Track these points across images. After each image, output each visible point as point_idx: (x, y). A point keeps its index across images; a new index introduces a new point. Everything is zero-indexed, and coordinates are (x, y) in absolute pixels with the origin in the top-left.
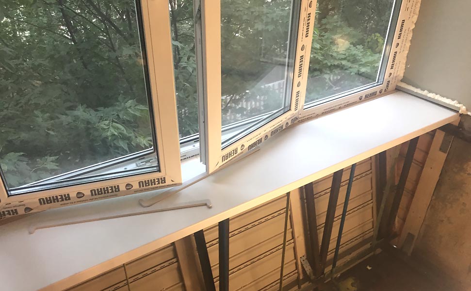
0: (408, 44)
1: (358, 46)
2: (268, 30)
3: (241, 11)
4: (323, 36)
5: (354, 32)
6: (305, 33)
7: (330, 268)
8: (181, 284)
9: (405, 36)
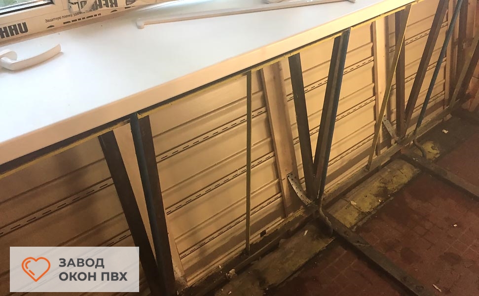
7: (413, 128)
8: (269, 139)
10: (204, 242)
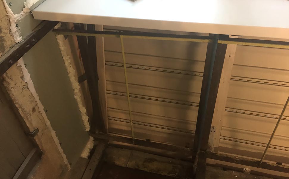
10: (239, 140)
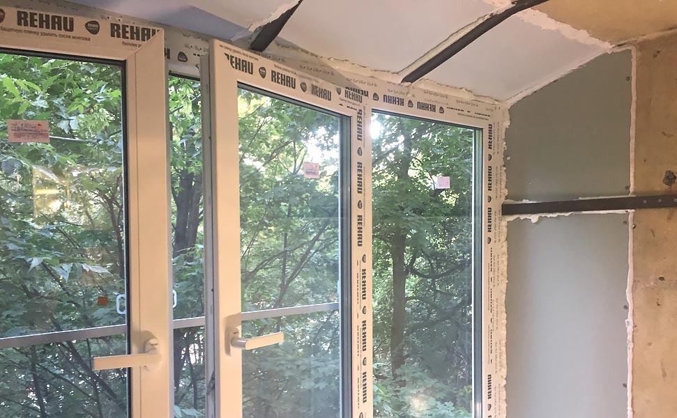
0: (504, 405)
1: (446, 403)
2: (318, 388)
3: (283, 365)
4: (399, 391)
5: (439, 385)
6: (361, 398)
9: (497, 395)
